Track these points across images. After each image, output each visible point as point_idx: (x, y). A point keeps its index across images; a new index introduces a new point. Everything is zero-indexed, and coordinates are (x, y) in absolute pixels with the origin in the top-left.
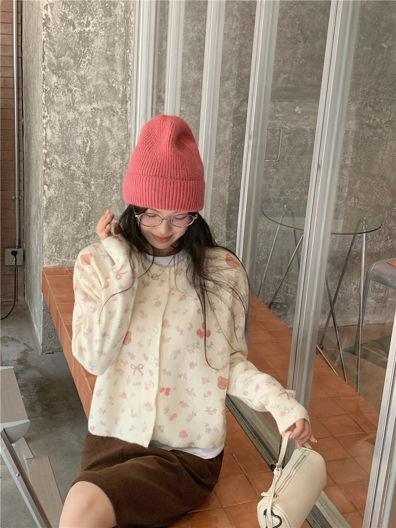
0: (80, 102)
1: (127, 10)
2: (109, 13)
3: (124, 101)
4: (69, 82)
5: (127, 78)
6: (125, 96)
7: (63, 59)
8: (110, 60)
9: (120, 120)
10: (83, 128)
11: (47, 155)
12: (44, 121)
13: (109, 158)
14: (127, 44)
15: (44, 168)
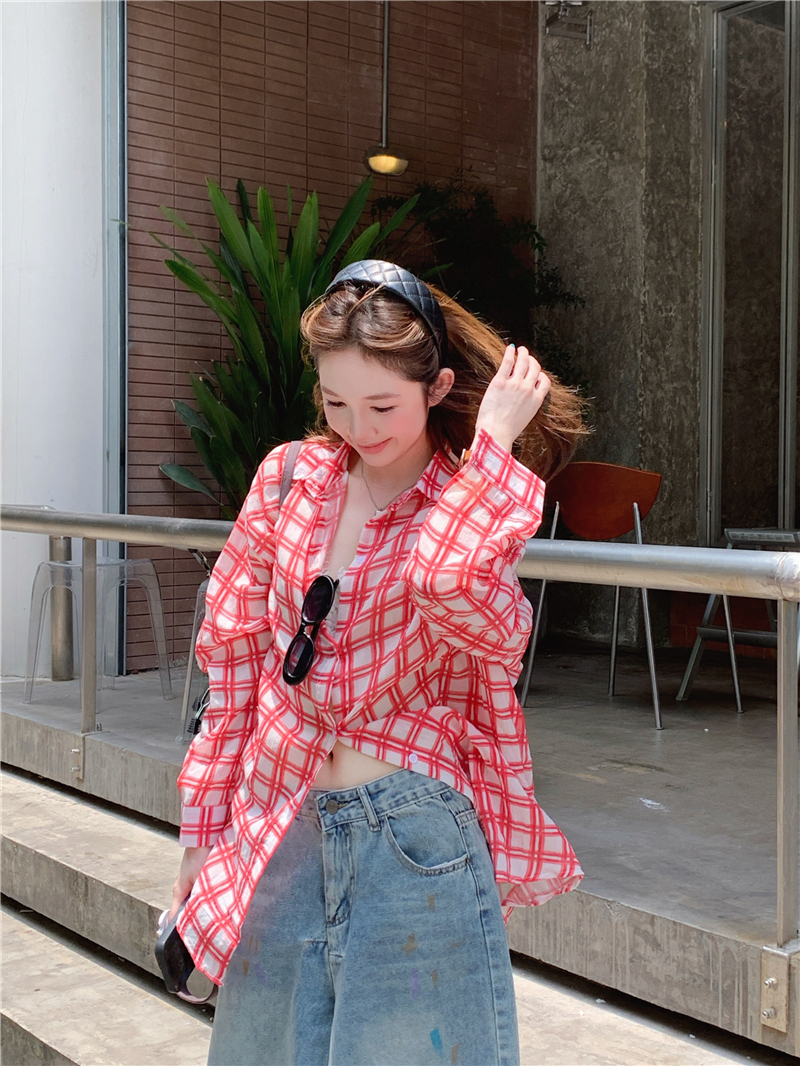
0: (666, 381)
1: (696, 298)
2: (684, 301)
3: (694, 382)
4: (658, 360)
5: (697, 358)
6: (695, 376)
7: (655, 341)
8: (685, 342)
9: (692, 398)
10: (667, 406)
11: (643, 432)
12: (641, 399)
13: (685, 436)
14: (696, 328)
15: (640, 446)
